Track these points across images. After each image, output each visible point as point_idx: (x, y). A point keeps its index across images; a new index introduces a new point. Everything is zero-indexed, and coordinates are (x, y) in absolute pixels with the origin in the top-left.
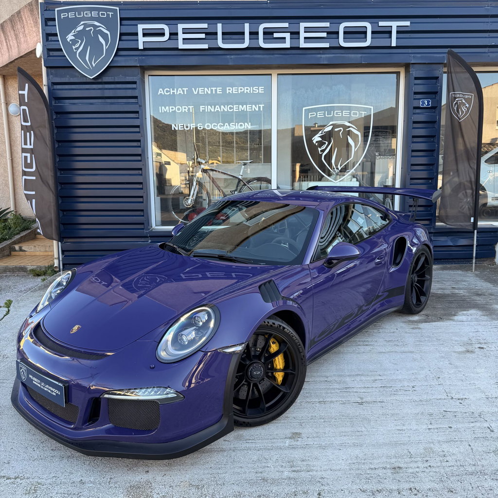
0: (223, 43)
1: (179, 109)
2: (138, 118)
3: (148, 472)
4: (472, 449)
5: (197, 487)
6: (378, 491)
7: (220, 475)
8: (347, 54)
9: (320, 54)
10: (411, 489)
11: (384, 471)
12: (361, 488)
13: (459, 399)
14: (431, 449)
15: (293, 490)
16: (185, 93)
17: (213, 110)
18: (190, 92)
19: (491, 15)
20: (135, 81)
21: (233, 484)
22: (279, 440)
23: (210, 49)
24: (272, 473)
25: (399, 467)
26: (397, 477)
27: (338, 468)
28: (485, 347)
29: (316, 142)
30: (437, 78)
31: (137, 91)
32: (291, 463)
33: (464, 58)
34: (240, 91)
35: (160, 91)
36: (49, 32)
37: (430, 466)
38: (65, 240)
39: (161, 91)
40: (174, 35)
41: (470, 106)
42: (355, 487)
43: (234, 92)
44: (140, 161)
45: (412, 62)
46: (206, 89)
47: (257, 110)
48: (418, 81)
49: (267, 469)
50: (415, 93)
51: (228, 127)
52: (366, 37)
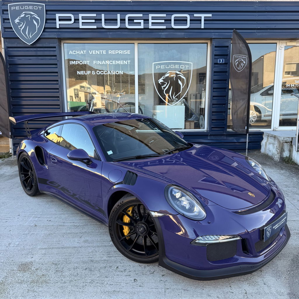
0: (105, 25)
1: (81, 63)
2: (57, 68)
6: (148, 265)
7: (69, 259)
8: (176, 32)
9: (161, 32)
12: (140, 264)
15: (105, 266)
16: (85, 53)
17: (101, 63)
18: (88, 52)
19: (258, 11)
20: (55, 46)
21: (75, 263)
22: (106, 242)
23: (97, 28)
24: (97, 258)
29: (161, 83)
30: (227, 47)
31: (56, 52)
32: (108, 253)
33: (242, 36)
34: (116, 53)
36: (5, 18)
39: (71, 52)
40: (76, 20)
43: (113, 53)
44: (58, 92)
45: (213, 38)
46: (97, 51)
47: (126, 63)
48: (217, 49)
49: (95, 256)
50: (215, 55)
51: (110, 73)
52: (187, 23)
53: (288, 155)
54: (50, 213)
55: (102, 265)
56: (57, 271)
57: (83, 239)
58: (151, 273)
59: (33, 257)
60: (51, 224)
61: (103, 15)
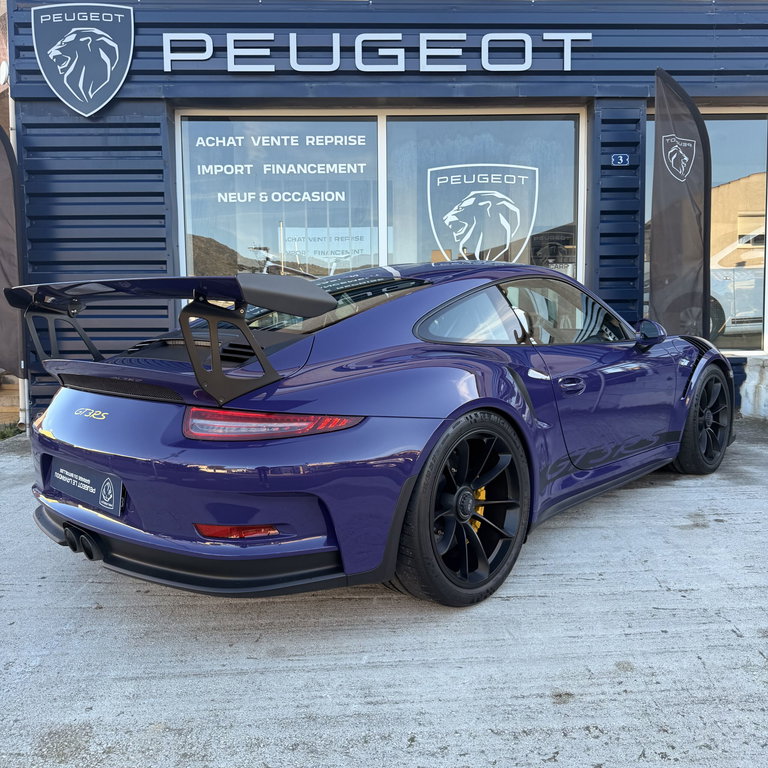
0: (298, 63)
1: (229, 169)
2: (162, 181)
3: (91, 708)
4: (704, 663)
5: (179, 732)
6: (525, 732)
7: (227, 712)
8: (495, 82)
9: (453, 82)
10: (587, 728)
11: (540, 700)
12: (494, 728)
13: (680, 591)
14: (629, 664)
15: (363, 734)
16: (240, 144)
17: (284, 172)
18: (247, 142)
19: (718, 25)
20: (158, 122)
21: (250, 726)
22: (350, 656)
23: (277, 73)
24: (328, 706)
25: (569, 695)
26: (563, 708)
27: (454, 696)
28: (725, 518)
29: (450, 223)
30: (636, 121)
31: (161, 138)
32: (367, 692)
34: (327, 142)
35: (198, 141)
36: (20, 44)
37: (625, 691)
38: (37, 379)
39: (200, 141)
40: (220, 50)
41: (690, 160)
42: (482, 726)
43: (318, 144)
44: (164, 249)
45: (597, 96)
46: (273, 138)
47: (355, 171)
48: (607, 126)
50: (604, 145)
51: (309, 198)
52: (524, 57)
55: (351, 732)
57: (265, 646)
58: (545, 758)
60: (153, 601)
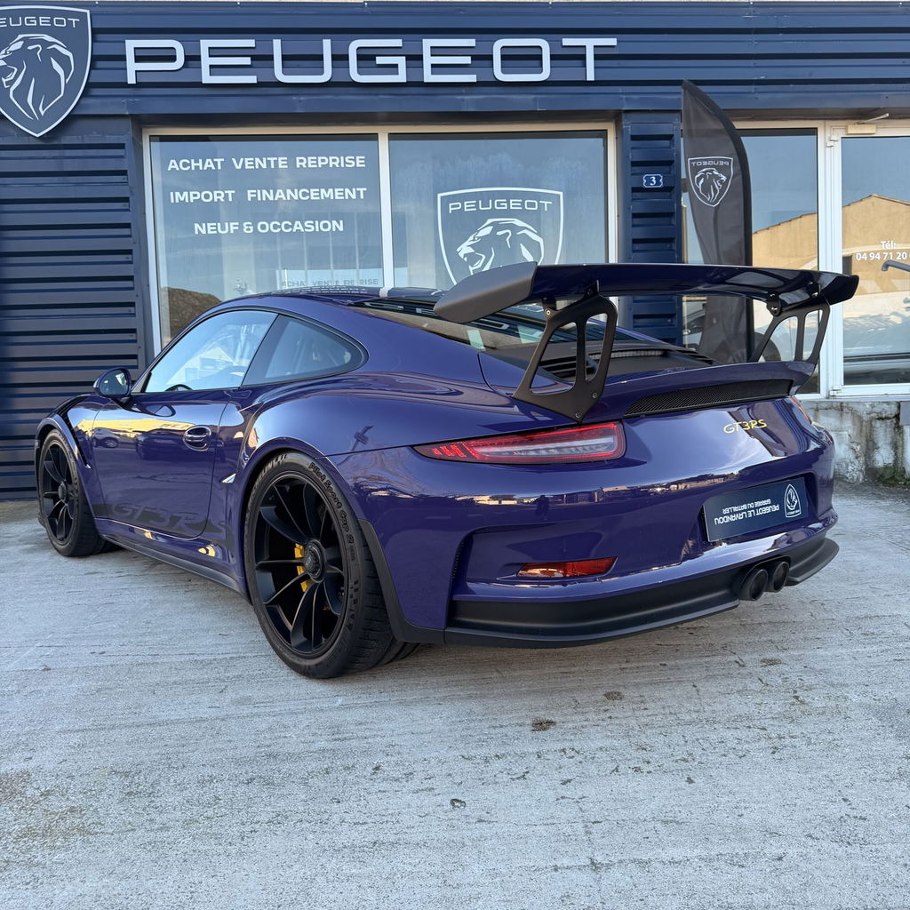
0: (284, 73)
1: (207, 196)
2: (128, 210)
4: (698, 691)
5: (126, 774)
7: (180, 755)
8: (510, 94)
9: (462, 94)
11: (519, 728)
12: (465, 754)
13: (689, 629)
16: (219, 168)
17: (271, 198)
18: (228, 164)
19: (756, 29)
20: (121, 142)
21: (204, 765)
22: (323, 700)
23: (259, 85)
24: (292, 744)
25: (550, 723)
26: (542, 734)
29: (465, 255)
30: (670, 137)
31: (126, 161)
32: (335, 730)
34: (320, 164)
35: (171, 164)
37: (610, 717)
39: (173, 165)
40: (193, 59)
41: (728, 180)
42: (453, 753)
43: (310, 166)
44: (132, 289)
45: (624, 108)
46: (257, 160)
47: (354, 197)
48: (636, 143)
49: (281, 741)
50: (634, 164)
51: (301, 228)
52: (541, 65)
53: (890, 461)
54: (103, 634)
55: (313, 766)
56: (130, 793)
57: (230, 695)
58: (514, 777)
59: (31, 758)
60: (108, 661)
61: (277, 44)
